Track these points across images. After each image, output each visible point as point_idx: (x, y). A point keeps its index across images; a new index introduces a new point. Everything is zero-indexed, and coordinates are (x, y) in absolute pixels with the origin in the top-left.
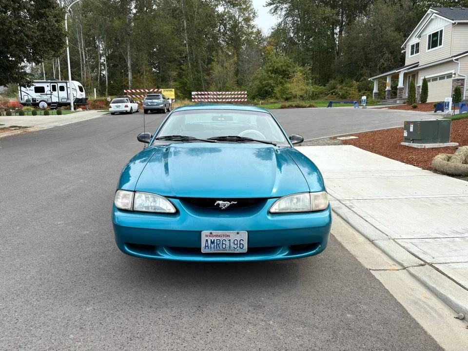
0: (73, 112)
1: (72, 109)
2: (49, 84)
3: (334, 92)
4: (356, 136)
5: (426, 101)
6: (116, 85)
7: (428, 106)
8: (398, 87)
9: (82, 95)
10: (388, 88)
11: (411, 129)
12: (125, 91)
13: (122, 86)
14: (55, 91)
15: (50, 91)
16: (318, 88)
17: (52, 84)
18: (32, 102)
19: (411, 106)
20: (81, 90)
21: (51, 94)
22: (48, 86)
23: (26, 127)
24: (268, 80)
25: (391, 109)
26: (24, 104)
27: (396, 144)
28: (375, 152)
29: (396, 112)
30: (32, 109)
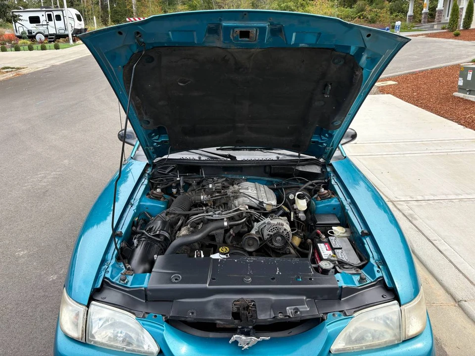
0: (72, 46)
1: (71, 41)
2: (43, 13)
3: (362, 15)
4: (394, 81)
5: (470, 27)
6: (119, 9)
7: (472, 33)
8: (437, 9)
9: (80, 25)
10: (425, 10)
11: (469, 77)
12: (127, 20)
13: (126, 10)
14: (52, 20)
15: (46, 21)
16: (343, 11)
17: (47, 13)
18: (27, 34)
19: (452, 34)
20: (79, 19)
21: (47, 25)
22: (43, 15)
23: (18, 69)
24: (287, 3)
25: (429, 37)
26: (20, 37)
27: (447, 94)
28: (421, 107)
29: (435, 42)
30: (29, 42)
